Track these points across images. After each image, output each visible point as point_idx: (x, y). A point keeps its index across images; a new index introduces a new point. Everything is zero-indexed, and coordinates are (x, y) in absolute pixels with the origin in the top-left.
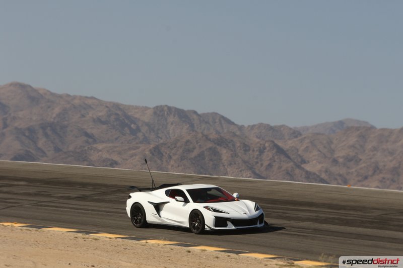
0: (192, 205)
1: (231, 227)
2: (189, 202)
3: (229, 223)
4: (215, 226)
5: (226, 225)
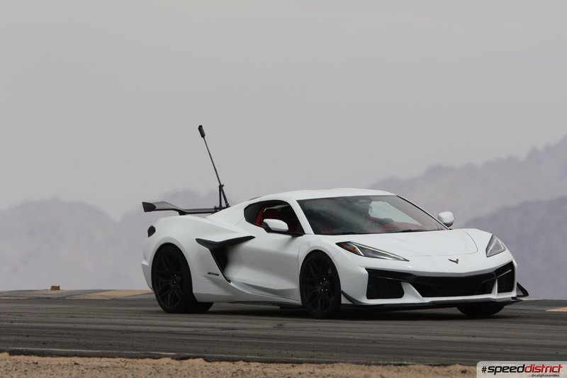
0: (312, 240)
1: (411, 297)
2: (302, 233)
3: (407, 288)
5: (400, 294)
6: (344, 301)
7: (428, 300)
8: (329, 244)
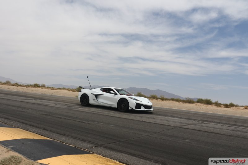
0: (120, 96)
1: (143, 109)
3: (142, 107)
4: (135, 108)
5: (140, 108)
6: (130, 108)
7: (146, 110)
8: (126, 97)
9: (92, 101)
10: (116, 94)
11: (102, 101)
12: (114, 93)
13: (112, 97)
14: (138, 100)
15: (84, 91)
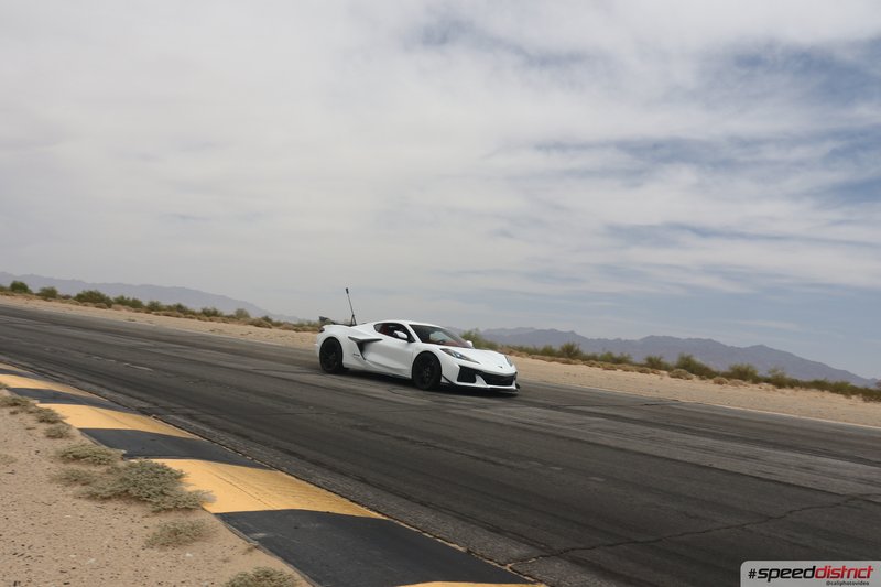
0: (420, 346)
1: (480, 383)
2: (414, 341)
3: (479, 378)
4: (458, 381)
5: (474, 381)
6: (443, 380)
7: (489, 386)
8: (435, 348)
9: (350, 358)
10: (410, 339)
11: (374, 360)
12: (405, 336)
13: (401, 348)
14: (468, 359)
15: (330, 331)
